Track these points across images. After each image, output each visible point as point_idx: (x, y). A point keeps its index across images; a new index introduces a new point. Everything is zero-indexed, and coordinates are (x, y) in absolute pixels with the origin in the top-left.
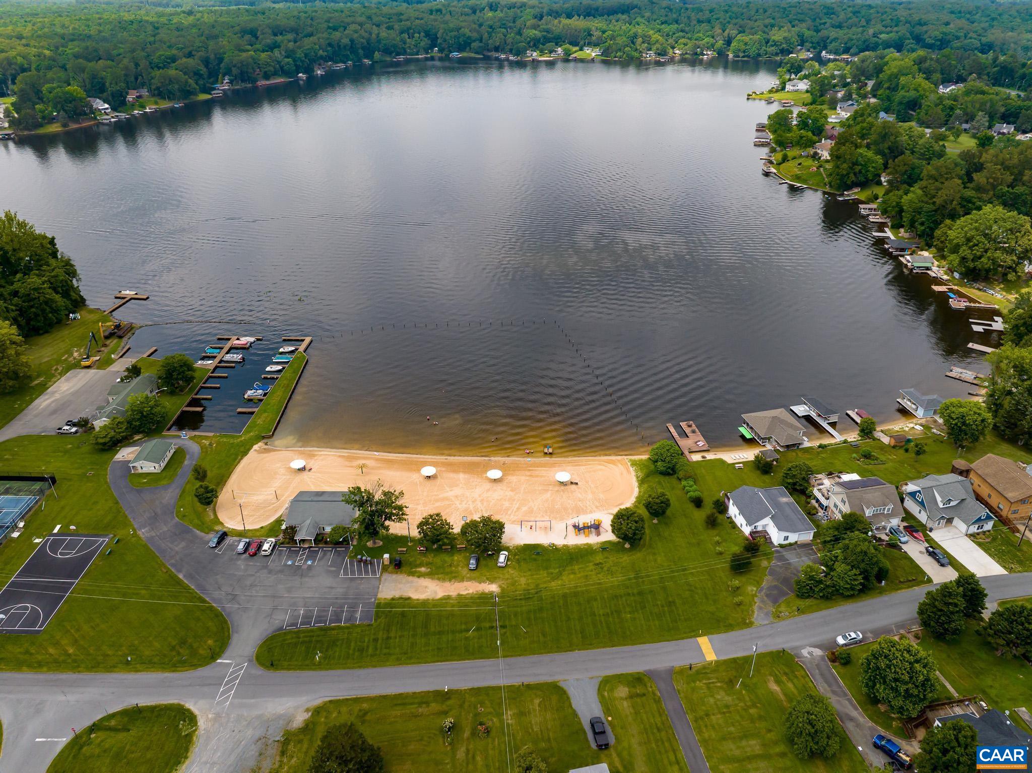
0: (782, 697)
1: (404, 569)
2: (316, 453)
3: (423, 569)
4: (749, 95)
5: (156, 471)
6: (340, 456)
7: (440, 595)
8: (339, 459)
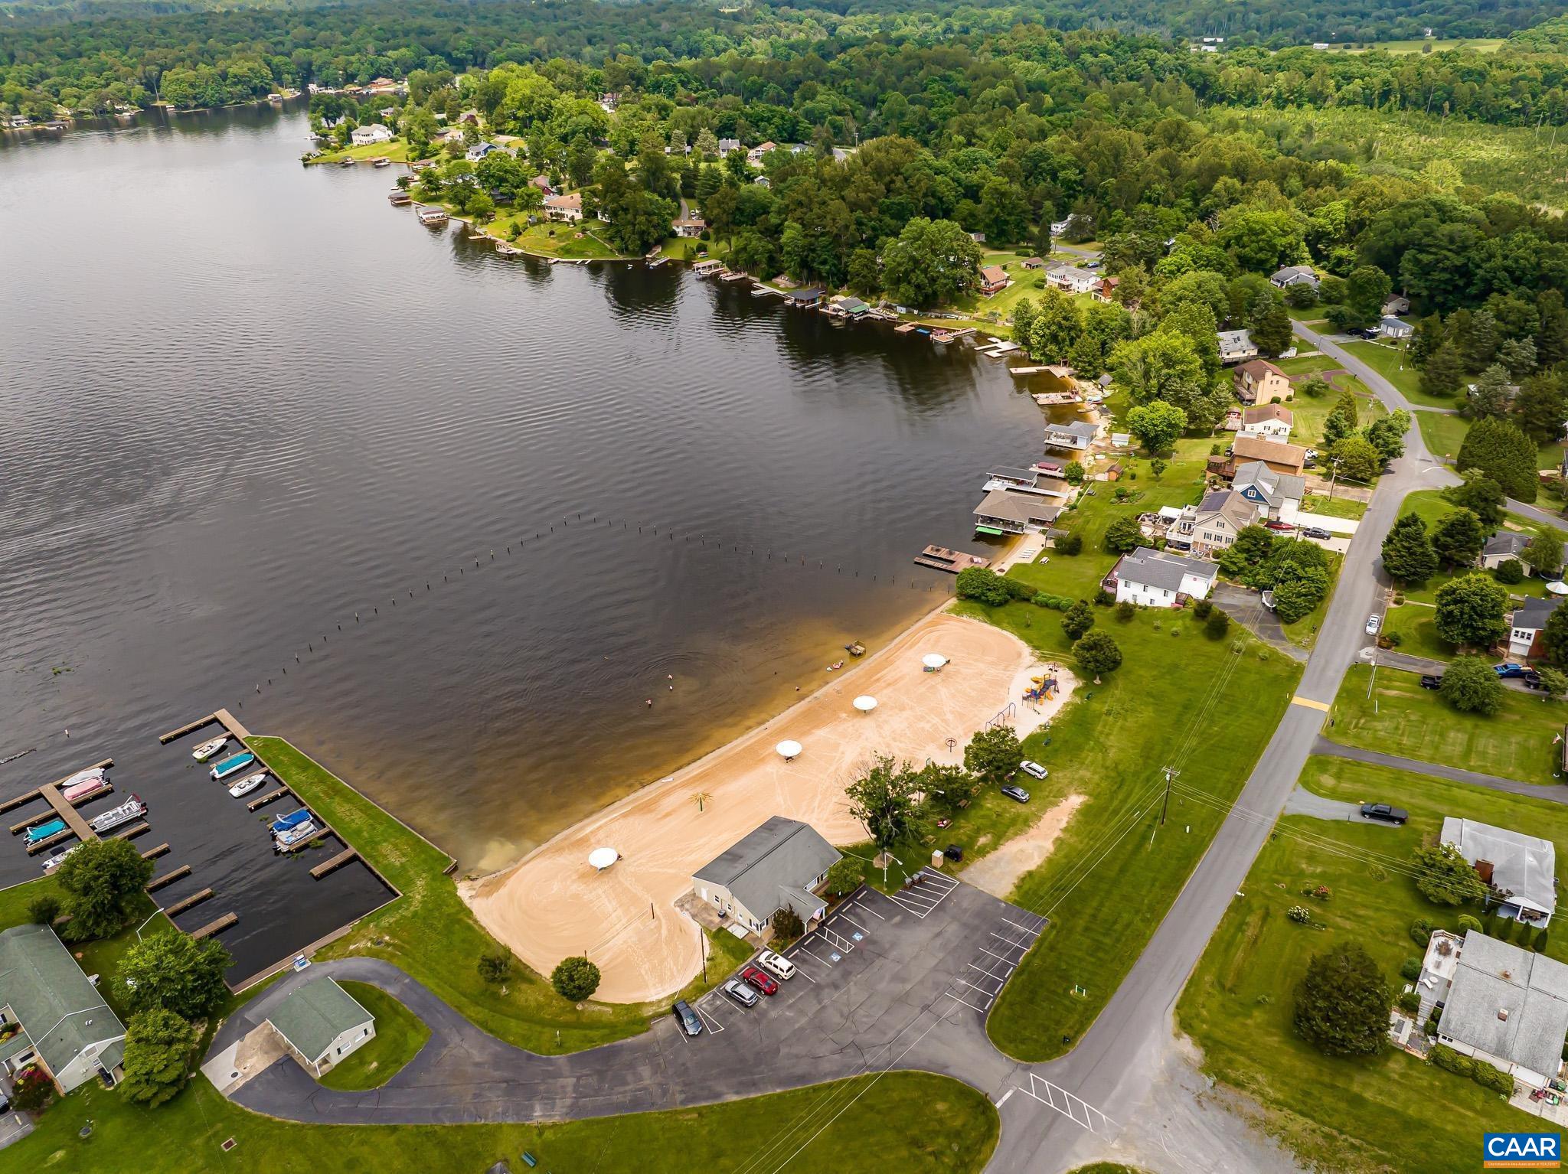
0: (1409, 695)
1: (965, 854)
2: (581, 835)
3: (982, 840)
4: (304, 160)
5: (369, 1038)
6: (625, 816)
7: (1049, 847)
8: (631, 819)
